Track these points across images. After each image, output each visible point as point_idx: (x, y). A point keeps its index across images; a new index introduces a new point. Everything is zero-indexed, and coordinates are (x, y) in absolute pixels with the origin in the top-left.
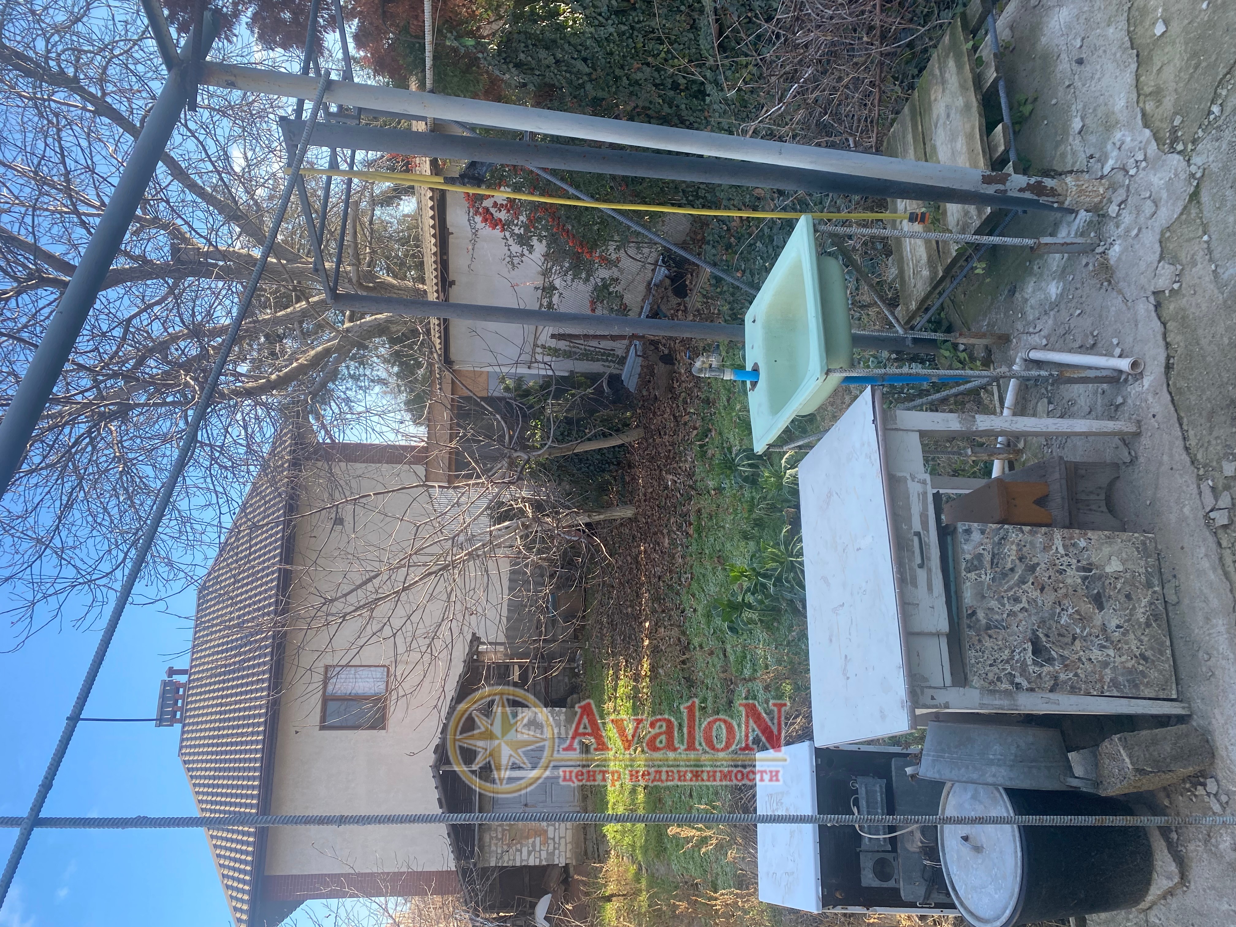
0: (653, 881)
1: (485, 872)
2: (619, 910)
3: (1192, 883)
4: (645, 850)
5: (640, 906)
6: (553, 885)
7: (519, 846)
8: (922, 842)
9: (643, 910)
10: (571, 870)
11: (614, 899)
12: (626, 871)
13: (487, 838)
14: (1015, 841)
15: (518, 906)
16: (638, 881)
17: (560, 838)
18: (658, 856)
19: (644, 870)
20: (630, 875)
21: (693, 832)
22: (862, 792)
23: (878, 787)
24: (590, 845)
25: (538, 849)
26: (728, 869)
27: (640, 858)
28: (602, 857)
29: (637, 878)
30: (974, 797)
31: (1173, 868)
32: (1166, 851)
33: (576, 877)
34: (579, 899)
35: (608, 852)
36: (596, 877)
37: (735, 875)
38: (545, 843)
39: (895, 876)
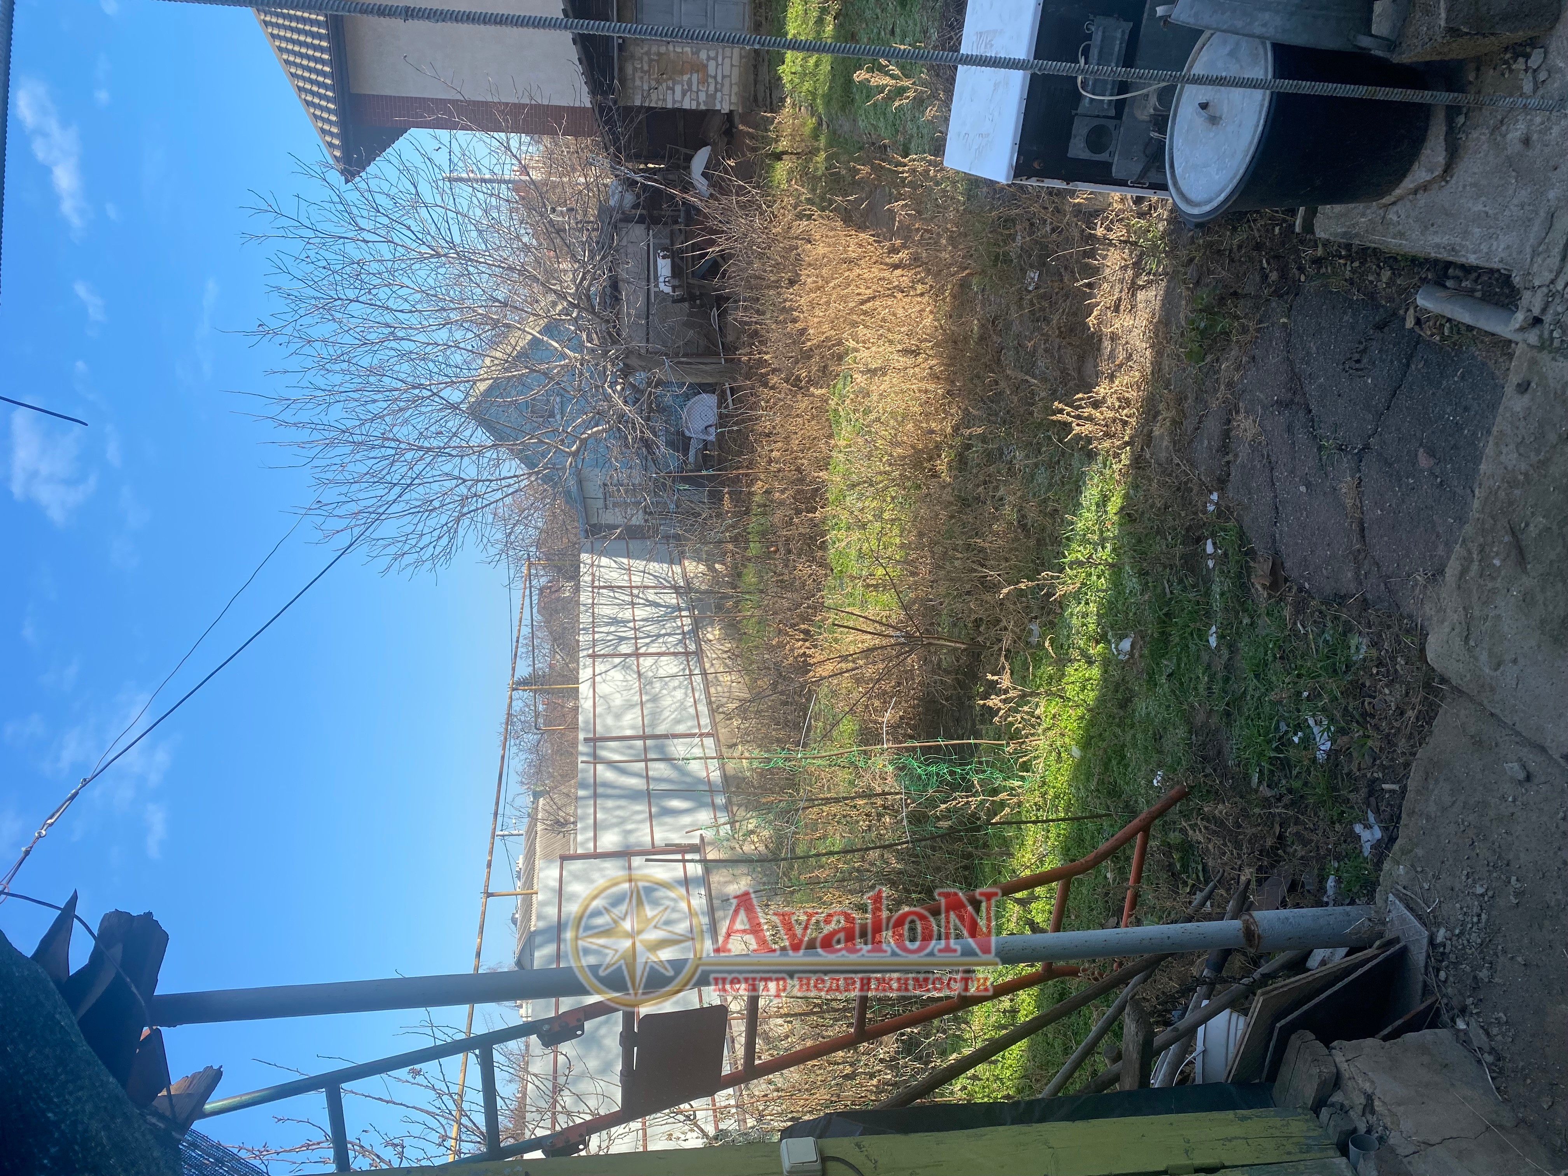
0: (835, 139)
1: (628, 112)
2: (791, 171)
3: (1455, 178)
4: (828, 99)
5: (816, 169)
6: (713, 135)
7: (670, 83)
8: (1155, 109)
9: (820, 173)
10: (737, 119)
11: (784, 157)
12: (804, 124)
13: (629, 70)
14: (1260, 112)
15: (670, 157)
16: (816, 137)
17: (723, 77)
18: (843, 108)
19: (825, 126)
20: (807, 130)
21: (886, 80)
22: (1097, 37)
23: (1119, 31)
24: (761, 88)
25: (695, 88)
26: (925, 131)
27: (821, 109)
28: (775, 106)
29: (815, 134)
30: (1232, 54)
31: (1441, 158)
32: (1442, 138)
33: (741, 127)
34: (744, 155)
35: (783, 100)
36: (767, 130)
37: (932, 138)
38: (704, 81)
39: (1111, 149)
